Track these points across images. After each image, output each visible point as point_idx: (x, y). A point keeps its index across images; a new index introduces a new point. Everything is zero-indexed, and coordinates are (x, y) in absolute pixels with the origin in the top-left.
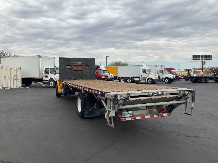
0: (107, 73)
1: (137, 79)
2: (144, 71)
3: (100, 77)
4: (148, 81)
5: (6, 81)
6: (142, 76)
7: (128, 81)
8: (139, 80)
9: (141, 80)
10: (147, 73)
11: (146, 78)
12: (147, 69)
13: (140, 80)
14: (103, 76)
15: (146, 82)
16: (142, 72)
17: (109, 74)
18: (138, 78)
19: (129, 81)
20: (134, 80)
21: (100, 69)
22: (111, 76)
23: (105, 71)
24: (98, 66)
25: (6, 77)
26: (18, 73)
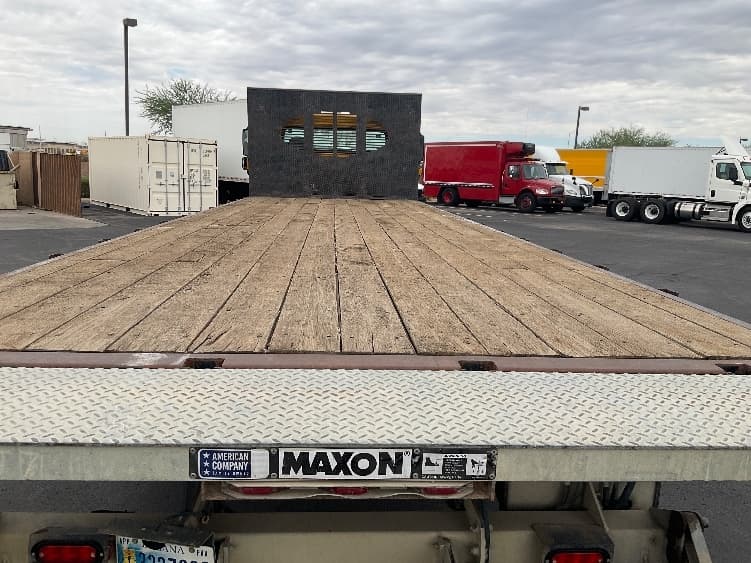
0: (562, 177)
1: (688, 208)
2: (730, 173)
3: (529, 190)
4: (744, 221)
5: (163, 188)
6: (713, 193)
7: (649, 215)
8: (697, 210)
9: (707, 213)
10: (740, 184)
11: (733, 205)
12: (742, 164)
13: (702, 212)
14: (544, 186)
15: (733, 222)
16: (719, 175)
17: (569, 178)
18: (693, 205)
19: (653, 212)
20: (676, 208)
21: (530, 157)
22: (581, 188)
23: (557, 168)
24: (524, 145)
25: (163, 175)
26: (205, 161)
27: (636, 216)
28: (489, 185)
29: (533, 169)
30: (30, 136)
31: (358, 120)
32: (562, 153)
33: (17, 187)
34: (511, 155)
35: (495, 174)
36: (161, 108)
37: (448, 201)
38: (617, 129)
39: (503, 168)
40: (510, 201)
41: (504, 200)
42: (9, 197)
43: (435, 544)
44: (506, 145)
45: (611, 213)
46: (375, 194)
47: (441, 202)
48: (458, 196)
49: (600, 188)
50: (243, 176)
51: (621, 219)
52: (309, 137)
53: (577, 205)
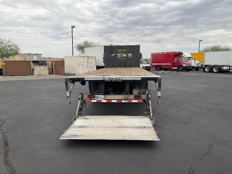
0: (191, 61)
1: (225, 68)
3: (181, 65)
5: (83, 68)
8: (228, 69)
9: (231, 69)
14: (185, 64)
17: (193, 61)
18: (227, 67)
19: (216, 70)
20: (222, 68)
21: (182, 56)
22: (197, 64)
23: (191, 59)
24: (179, 52)
25: (83, 65)
26: (93, 61)
27: (211, 71)
28: (170, 64)
29: (183, 59)
30: (42, 56)
31: (127, 51)
32: (191, 54)
33: (49, 69)
34: (176, 55)
35: (171, 61)
36: (81, 48)
37: (158, 69)
38: (212, 46)
39: (173, 59)
40: (176, 68)
41: (174, 68)
42: (47, 72)
43: (124, 97)
44: (174, 53)
45: (204, 71)
46: (130, 66)
47: (156, 69)
48: (161, 67)
49: (202, 64)
50: (103, 64)
51: (207, 72)
52: (116, 55)
53: (197, 69)
